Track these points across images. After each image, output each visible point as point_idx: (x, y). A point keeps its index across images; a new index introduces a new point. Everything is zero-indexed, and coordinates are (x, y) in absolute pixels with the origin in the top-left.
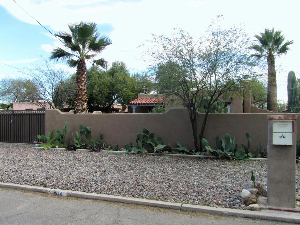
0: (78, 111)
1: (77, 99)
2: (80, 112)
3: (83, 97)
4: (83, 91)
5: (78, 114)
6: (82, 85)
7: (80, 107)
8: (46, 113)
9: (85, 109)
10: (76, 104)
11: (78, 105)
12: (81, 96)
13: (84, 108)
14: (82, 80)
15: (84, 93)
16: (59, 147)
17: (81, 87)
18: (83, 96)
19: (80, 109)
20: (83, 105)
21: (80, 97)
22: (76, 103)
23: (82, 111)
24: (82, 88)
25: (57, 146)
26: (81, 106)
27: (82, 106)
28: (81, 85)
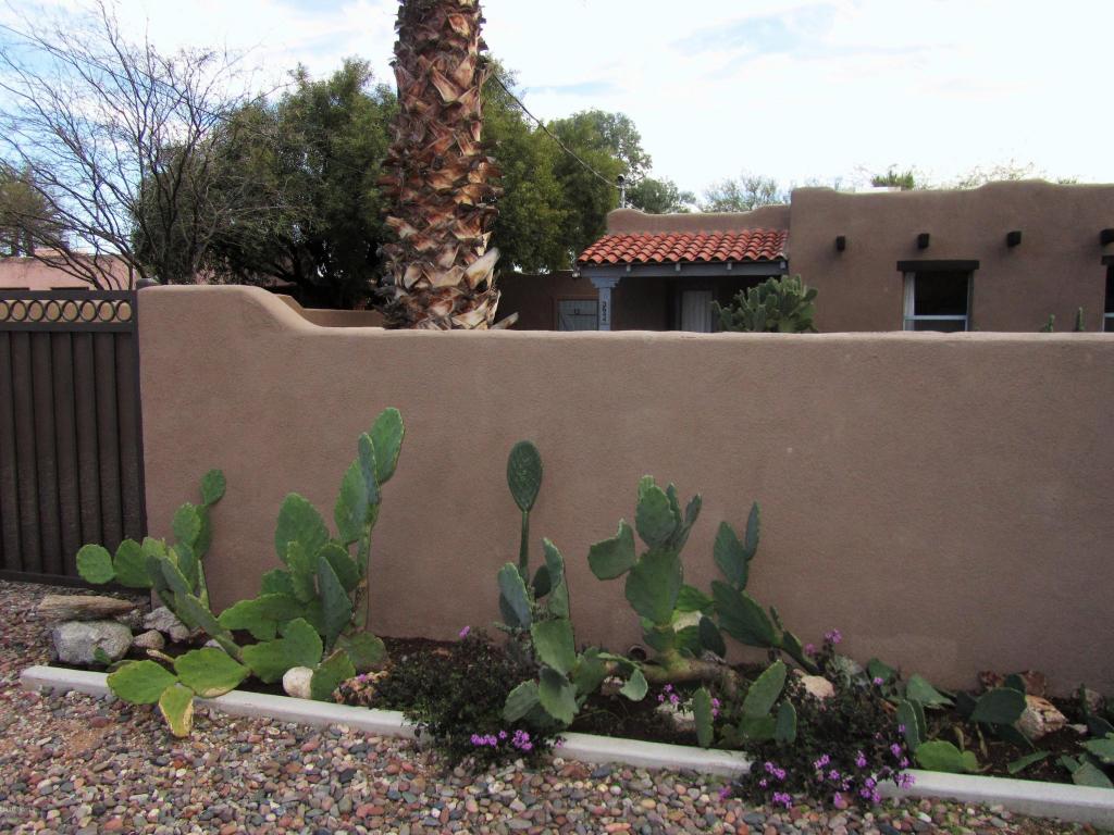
0: (426, 305)
1: (414, 204)
2: (440, 310)
3: (464, 182)
4: (468, 125)
5: (433, 331)
6: (459, 74)
7: (443, 269)
8: (141, 320)
9: (482, 286)
10: (410, 243)
11: (432, 255)
12: (451, 176)
13: (476, 281)
14: (458, 37)
15: (469, 152)
16: (320, 693)
17: (448, 95)
18: (465, 178)
19: (446, 290)
20: (467, 251)
21: (439, 185)
22: (407, 231)
23: (464, 306)
24: (456, 106)
25: (297, 678)
26: (449, 257)
27: (461, 260)
28: (450, 77)
